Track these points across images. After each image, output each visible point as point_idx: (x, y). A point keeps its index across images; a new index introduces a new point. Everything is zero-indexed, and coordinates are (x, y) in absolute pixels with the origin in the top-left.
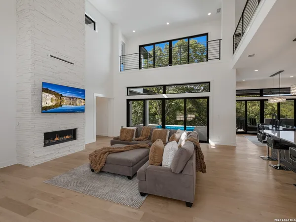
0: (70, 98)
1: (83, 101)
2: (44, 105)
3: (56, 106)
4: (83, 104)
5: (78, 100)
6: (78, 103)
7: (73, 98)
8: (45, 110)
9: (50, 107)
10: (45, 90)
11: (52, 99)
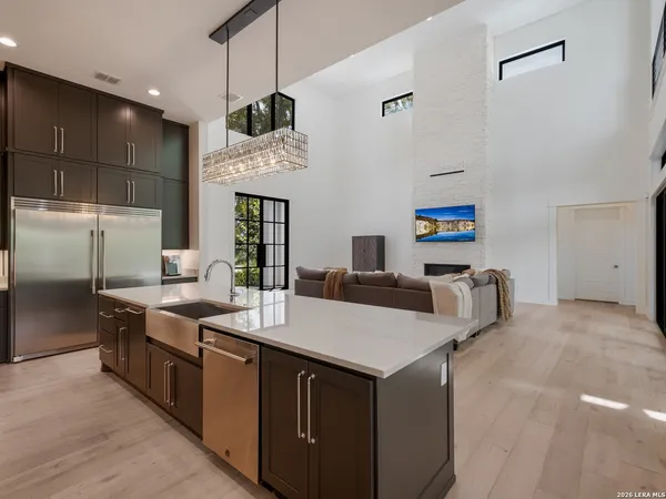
0: (448, 222)
1: (471, 223)
2: (418, 233)
3: (430, 233)
4: (471, 228)
5: (461, 223)
6: (461, 228)
7: (453, 221)
8: (419, 238)
9: (423, 236)
10: (418, 218)
11: (425, 226)
